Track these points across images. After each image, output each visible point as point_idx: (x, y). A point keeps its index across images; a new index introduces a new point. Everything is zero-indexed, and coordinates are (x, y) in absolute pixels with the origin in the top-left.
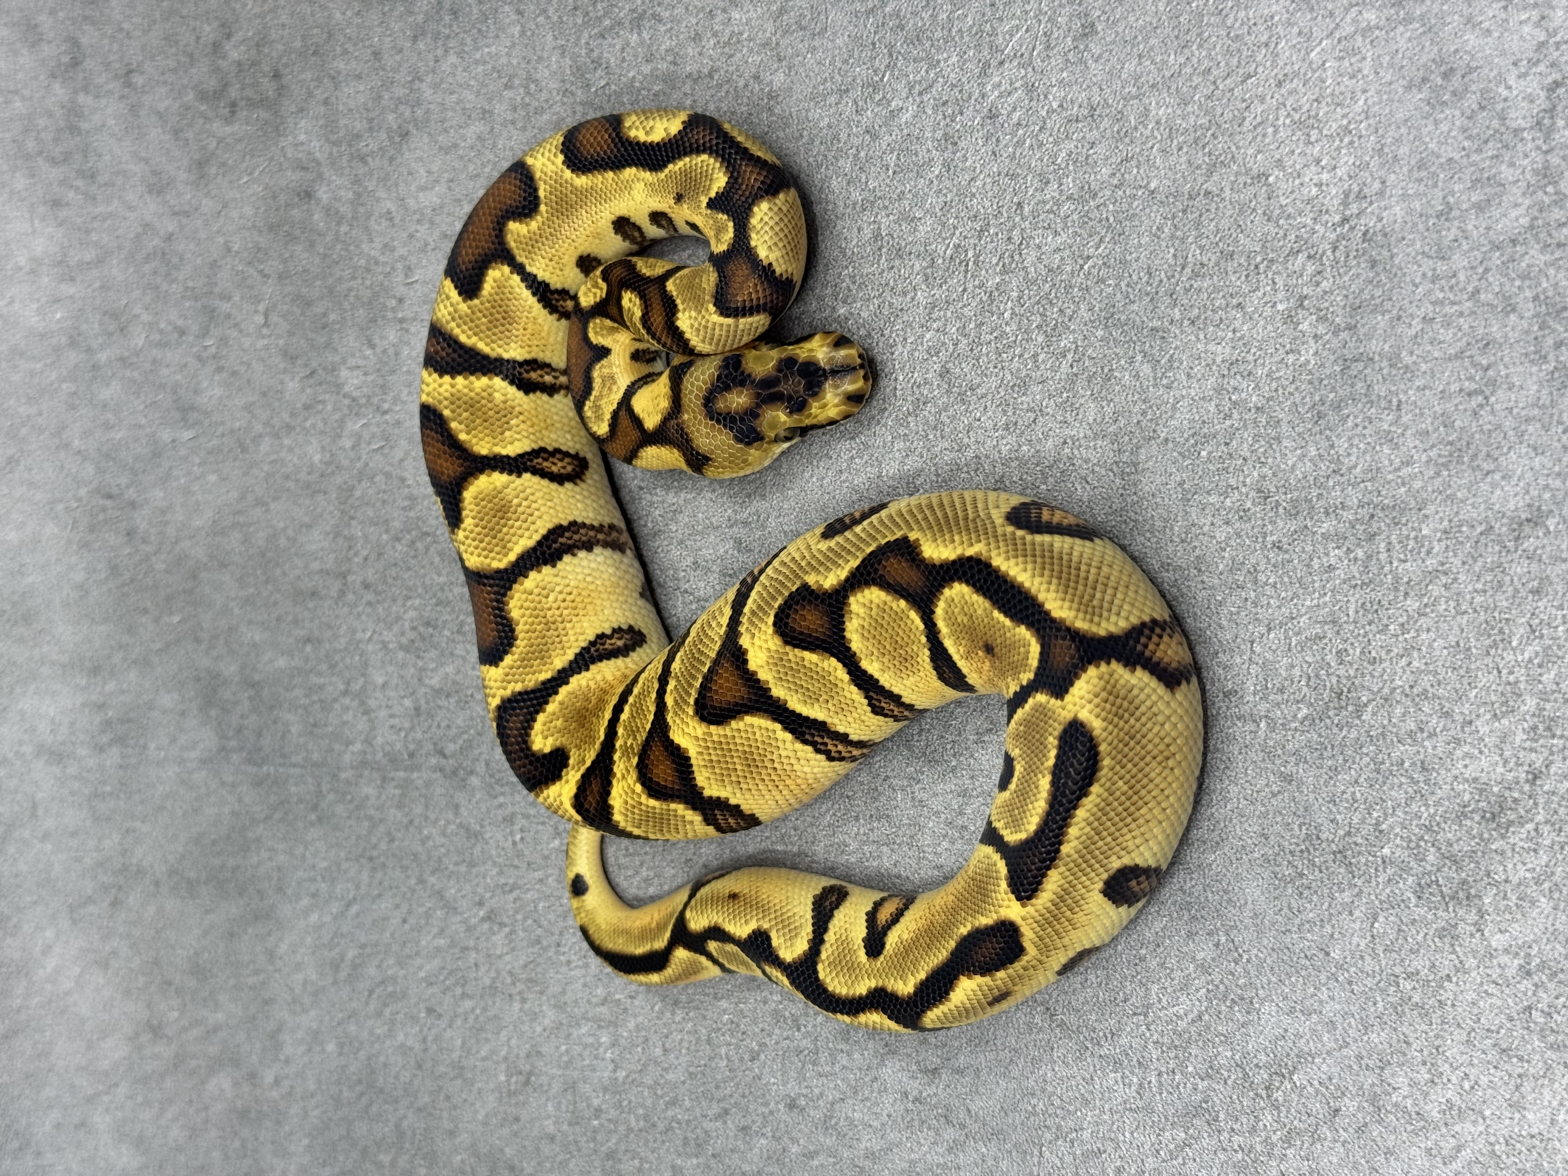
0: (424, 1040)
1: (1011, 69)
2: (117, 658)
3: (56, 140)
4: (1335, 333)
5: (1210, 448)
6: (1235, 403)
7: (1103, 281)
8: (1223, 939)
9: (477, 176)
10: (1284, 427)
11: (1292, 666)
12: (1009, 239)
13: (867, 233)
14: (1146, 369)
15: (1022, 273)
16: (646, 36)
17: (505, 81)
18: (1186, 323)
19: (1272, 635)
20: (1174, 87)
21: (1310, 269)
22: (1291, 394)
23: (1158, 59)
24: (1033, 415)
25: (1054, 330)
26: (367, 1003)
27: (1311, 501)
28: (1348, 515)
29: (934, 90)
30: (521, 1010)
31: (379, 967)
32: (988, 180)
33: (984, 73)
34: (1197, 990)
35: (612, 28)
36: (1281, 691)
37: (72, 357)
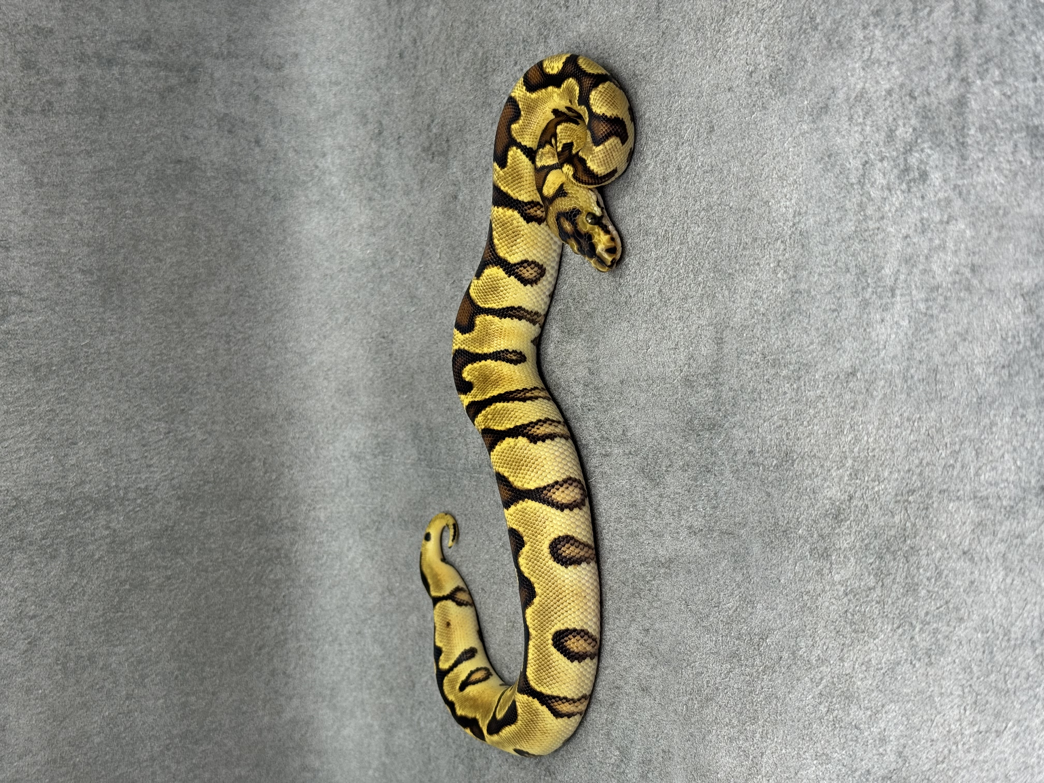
1: (686, 147)
3: (372, 169)
4: (790, 279)
7: (713, 250)
10: (772, 324)
11: (771, 440)
14: (726, 293)
21: (782, 247)
28: (791, 368)
33: (677, 149)
36: (768, 452)
37: (373, 271)
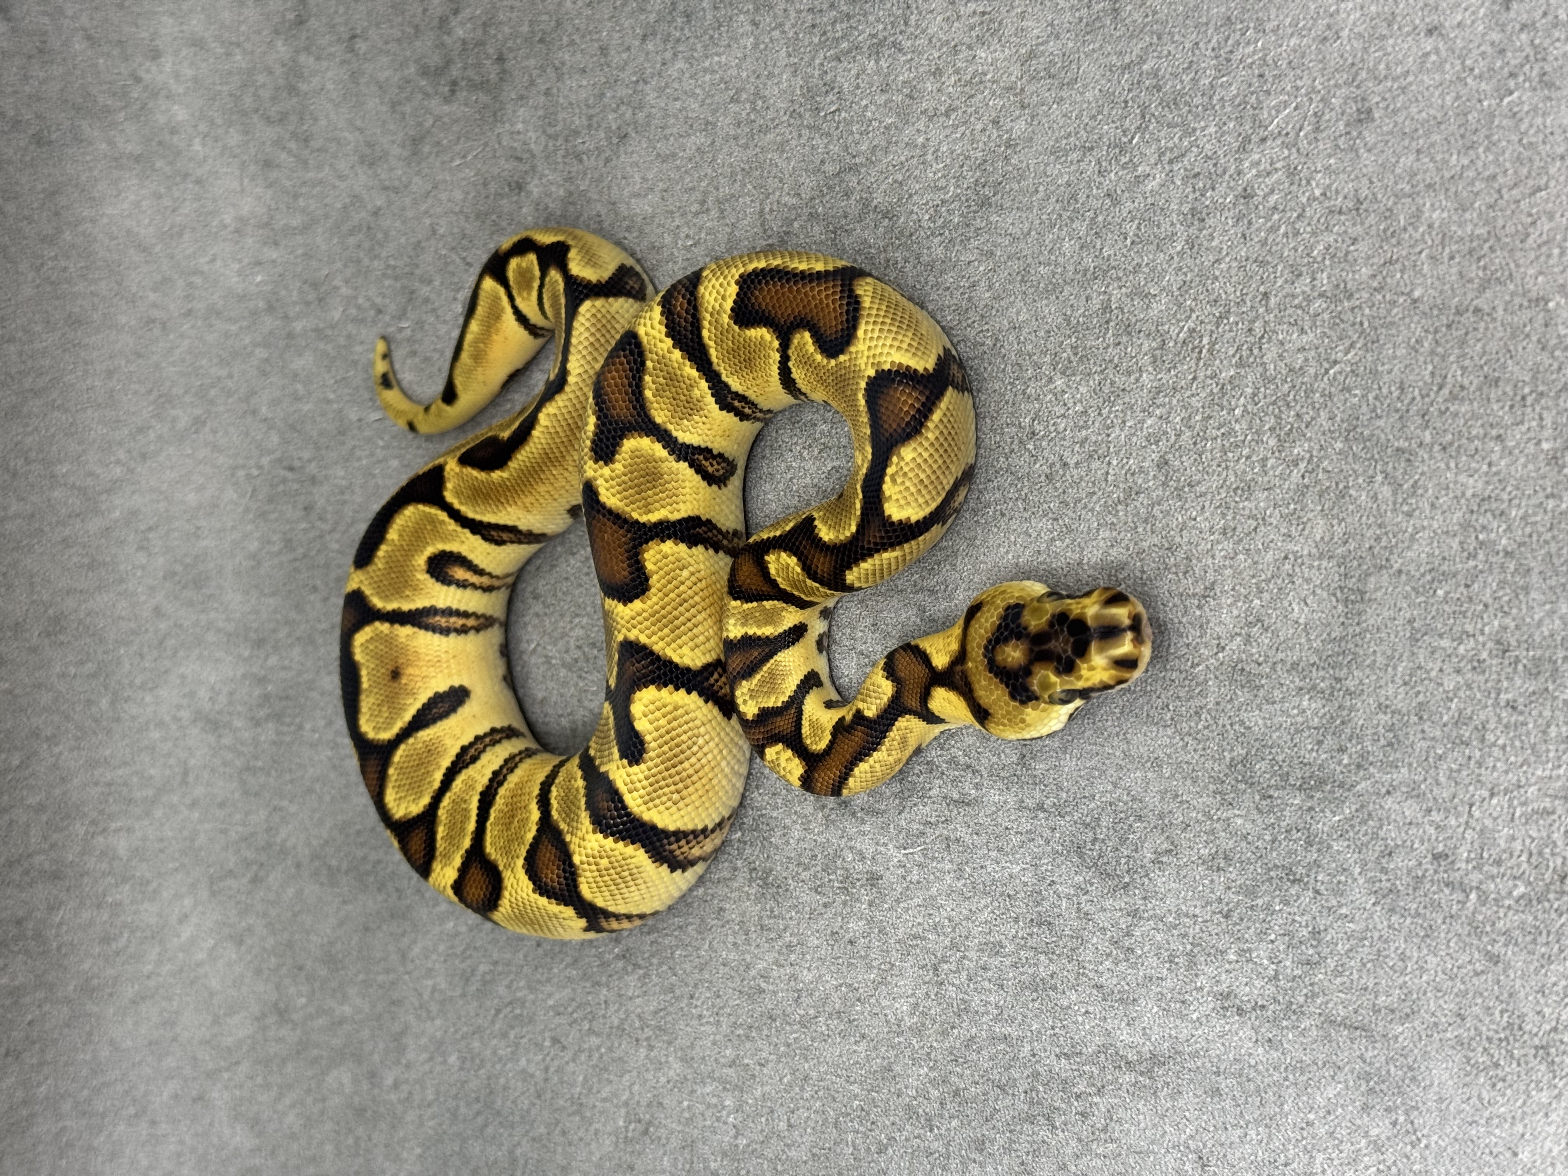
0: (547, 1069)
2: (282, 635)
5: (1447, 588)
6: (1482, 544)
8: (1402, 1119)
9: (693, 189)
12: (1250, 330)
13: (1096, 303)
15: (1260, 369)
16: (883, 64)
17: (732, 93)
18: (1437, 448)
19: (1495, 801)
20: (1453, 189)
22: (1546, 542)
23: (1439, 157)
24: (1255, 524)
25: (1288, 434)
26: (493, 1022)
27: (1555, 662)
29: (1186, 160)
30: (647, 1056)
31: (509, 987)
32: (1234, 264)
34: (1367, 1168)
35: (849, 51)
